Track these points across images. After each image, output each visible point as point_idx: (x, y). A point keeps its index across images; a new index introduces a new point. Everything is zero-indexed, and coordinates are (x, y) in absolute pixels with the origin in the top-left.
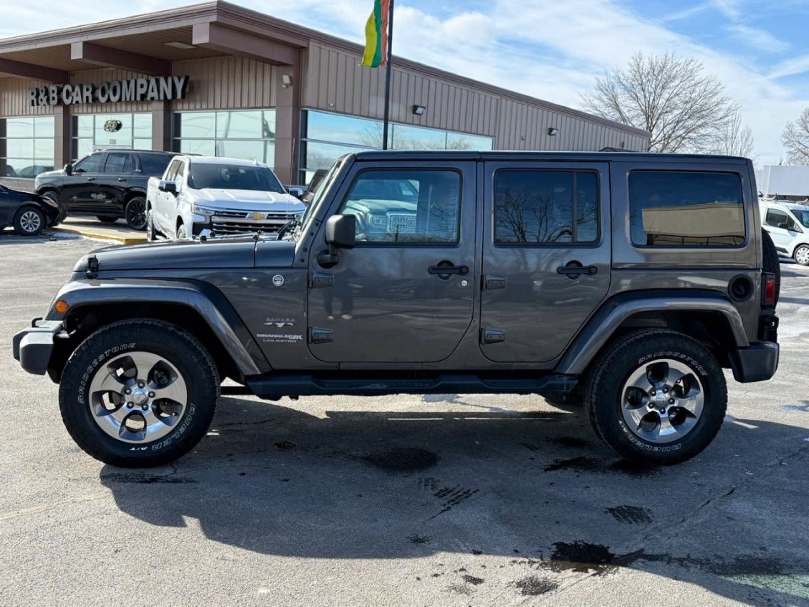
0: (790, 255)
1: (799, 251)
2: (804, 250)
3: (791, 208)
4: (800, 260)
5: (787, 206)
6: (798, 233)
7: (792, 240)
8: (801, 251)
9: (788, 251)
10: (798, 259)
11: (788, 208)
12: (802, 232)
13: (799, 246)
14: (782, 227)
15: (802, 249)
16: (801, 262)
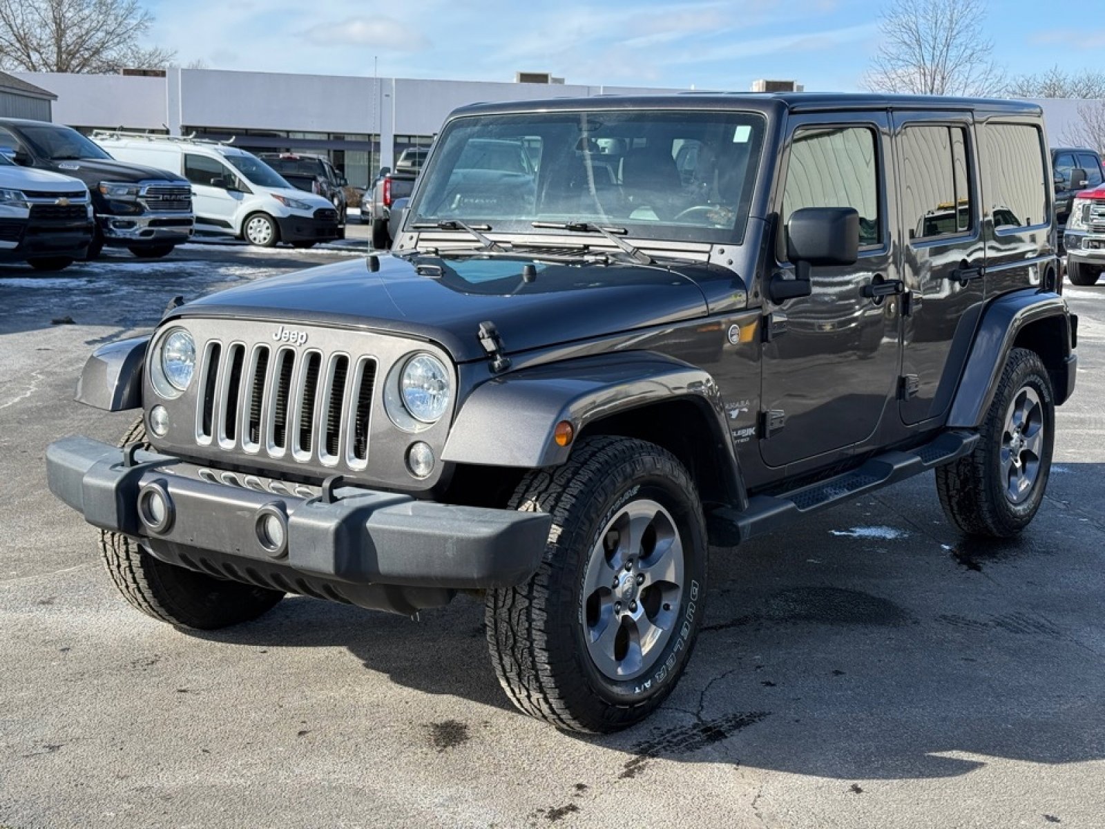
0: (237, 231)
1: (251, 224)
2: (259, 221)
3: (223, 153)
4: (255, 239)
5: (216, 149)
6: (245, 195)
7: (237, 206)
8: (254, 223)
9: (233, 225)
10: (251, 237)
11: (221, 154)
12: (251, 193)
13: (249, 216)
14: (217, 185)
15: (256, 220)
16: (257, 242)
